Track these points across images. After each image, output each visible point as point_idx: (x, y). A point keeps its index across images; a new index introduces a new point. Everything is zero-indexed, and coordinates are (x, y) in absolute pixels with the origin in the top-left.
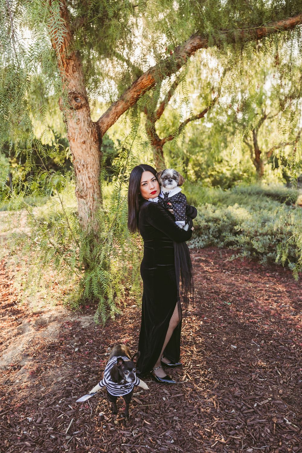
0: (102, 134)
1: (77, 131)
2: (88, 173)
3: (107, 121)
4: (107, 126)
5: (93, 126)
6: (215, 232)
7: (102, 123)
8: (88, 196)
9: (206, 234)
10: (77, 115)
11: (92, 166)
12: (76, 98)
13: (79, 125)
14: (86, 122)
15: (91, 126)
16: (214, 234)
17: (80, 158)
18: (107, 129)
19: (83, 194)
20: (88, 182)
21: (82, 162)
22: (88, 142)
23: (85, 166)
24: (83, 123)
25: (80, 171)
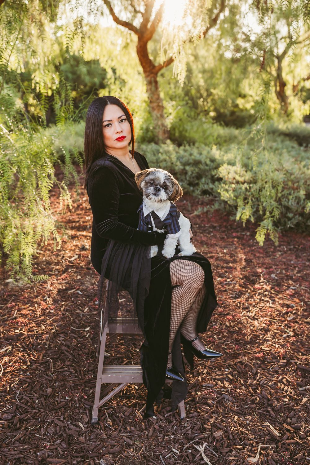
6: (193, 178)
16: (192, 180)
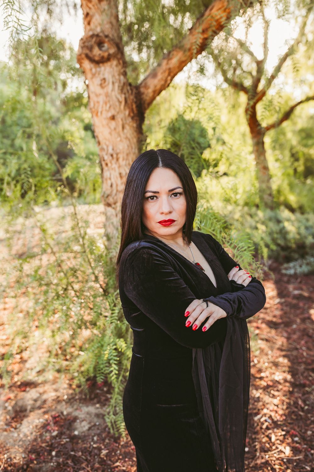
0: (146, 106)
1: (102, 99)
2: (119, 167)
3: (154, 83)
4: (154, 92)
5: (128, 91)
7: (146, 87)
8: (118, 204)
10: (102, 73)
11: (125, 157)
12: (100, 44)
13: (105, 90)
14: (116, 85)
15: (125, 90)
17: (107, 143)
18: (154, 98)
19: (111, 200)
20: (119, 181)
21: (110, 151)
22: (119, 117)
23: (115, 156)
24: (111, 86)
25: (107, 165)
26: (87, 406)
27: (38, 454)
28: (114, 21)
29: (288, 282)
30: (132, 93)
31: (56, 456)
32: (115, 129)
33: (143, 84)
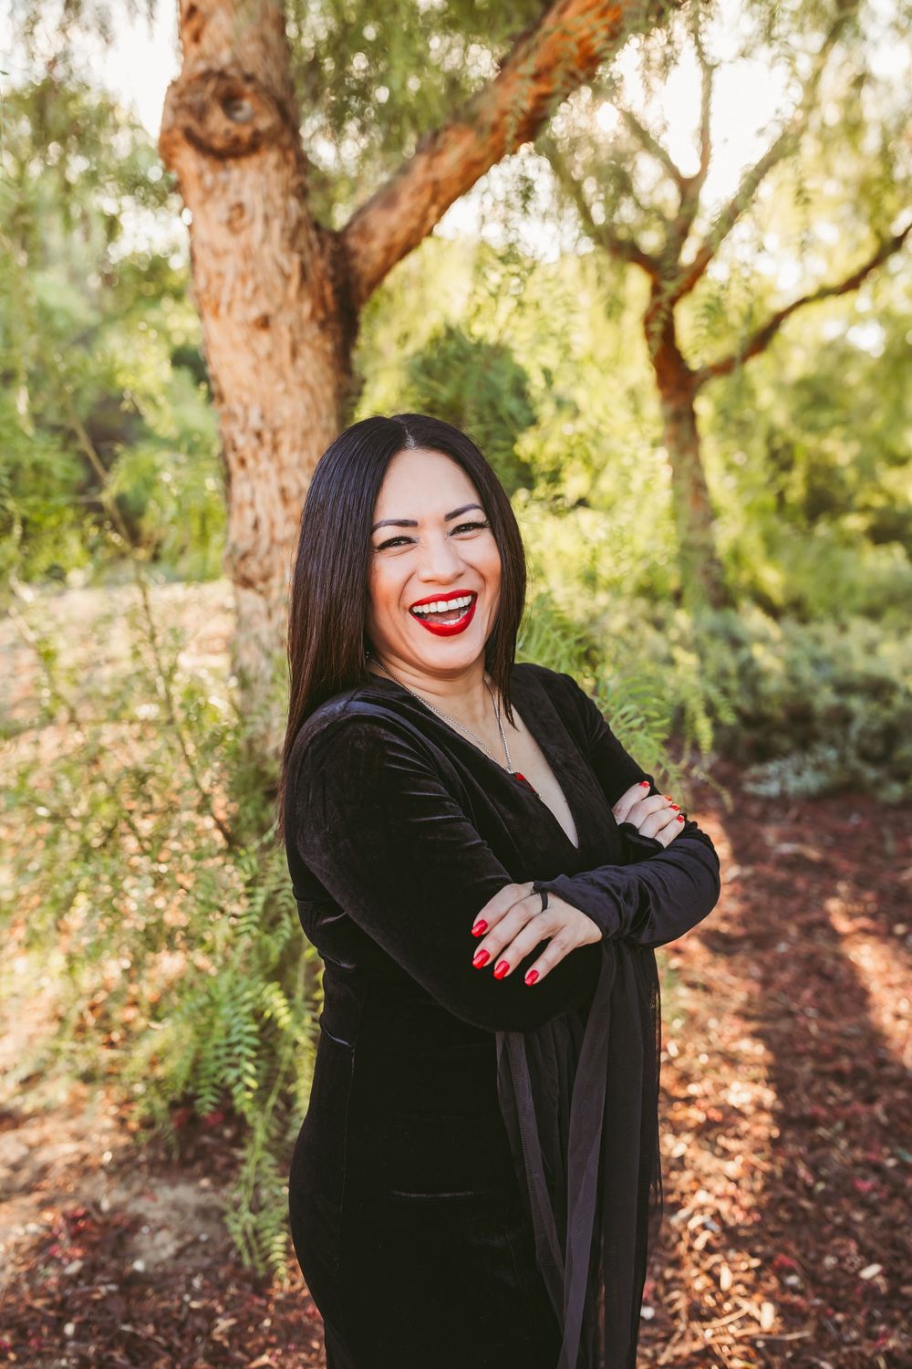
0: (363, 290)
1: (231, 265)
2: (281, 469)
3: (387, 225)
4: (388, 249)
5: (310, 246)
7: (365, 234)
8: (275, 582)
9: (832, 743)
10: (232, 188)
11: (299, 441)
12: (229, 101)
13: (243, 238)
14: (276, 225)
15: (301, 242)
16: (866, 743)
17: (246, 397)
18: (386, 269)
19: (253, 569)
20: (279, 513)
21: (255, 421)
22: (283, 322)
23: (267, 436)
24: (258, 229)
25: (243, 462)
26: (173, 1185)
27: (22, 1332)
28: (272, 35)
29: (763, 818)
30: (322, 252)
31: (78, 1336)
32: (270, 356)
33: (356, 227)
